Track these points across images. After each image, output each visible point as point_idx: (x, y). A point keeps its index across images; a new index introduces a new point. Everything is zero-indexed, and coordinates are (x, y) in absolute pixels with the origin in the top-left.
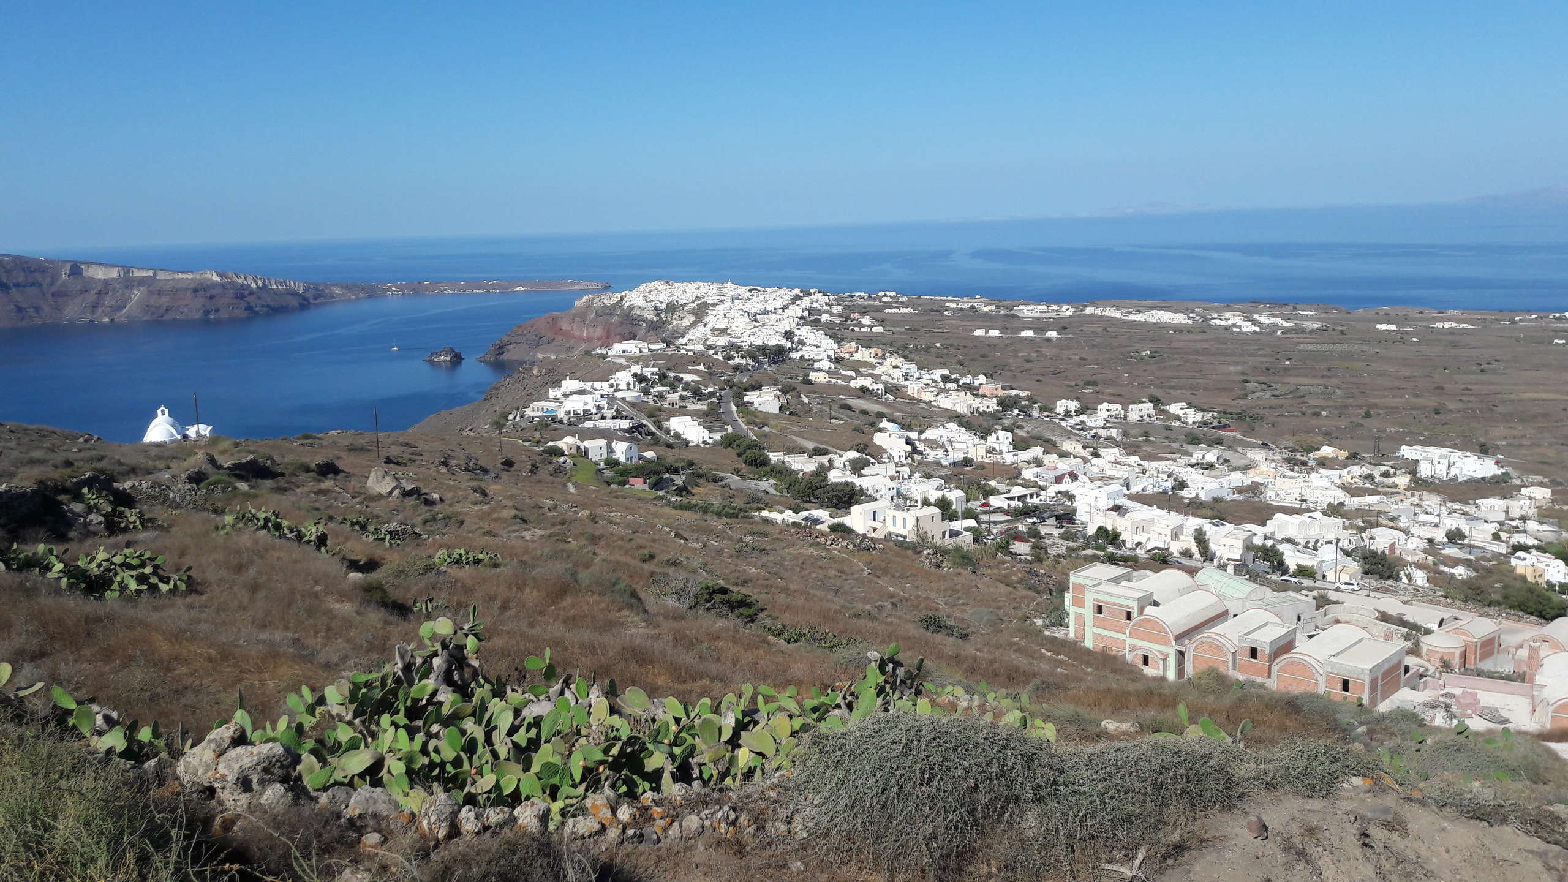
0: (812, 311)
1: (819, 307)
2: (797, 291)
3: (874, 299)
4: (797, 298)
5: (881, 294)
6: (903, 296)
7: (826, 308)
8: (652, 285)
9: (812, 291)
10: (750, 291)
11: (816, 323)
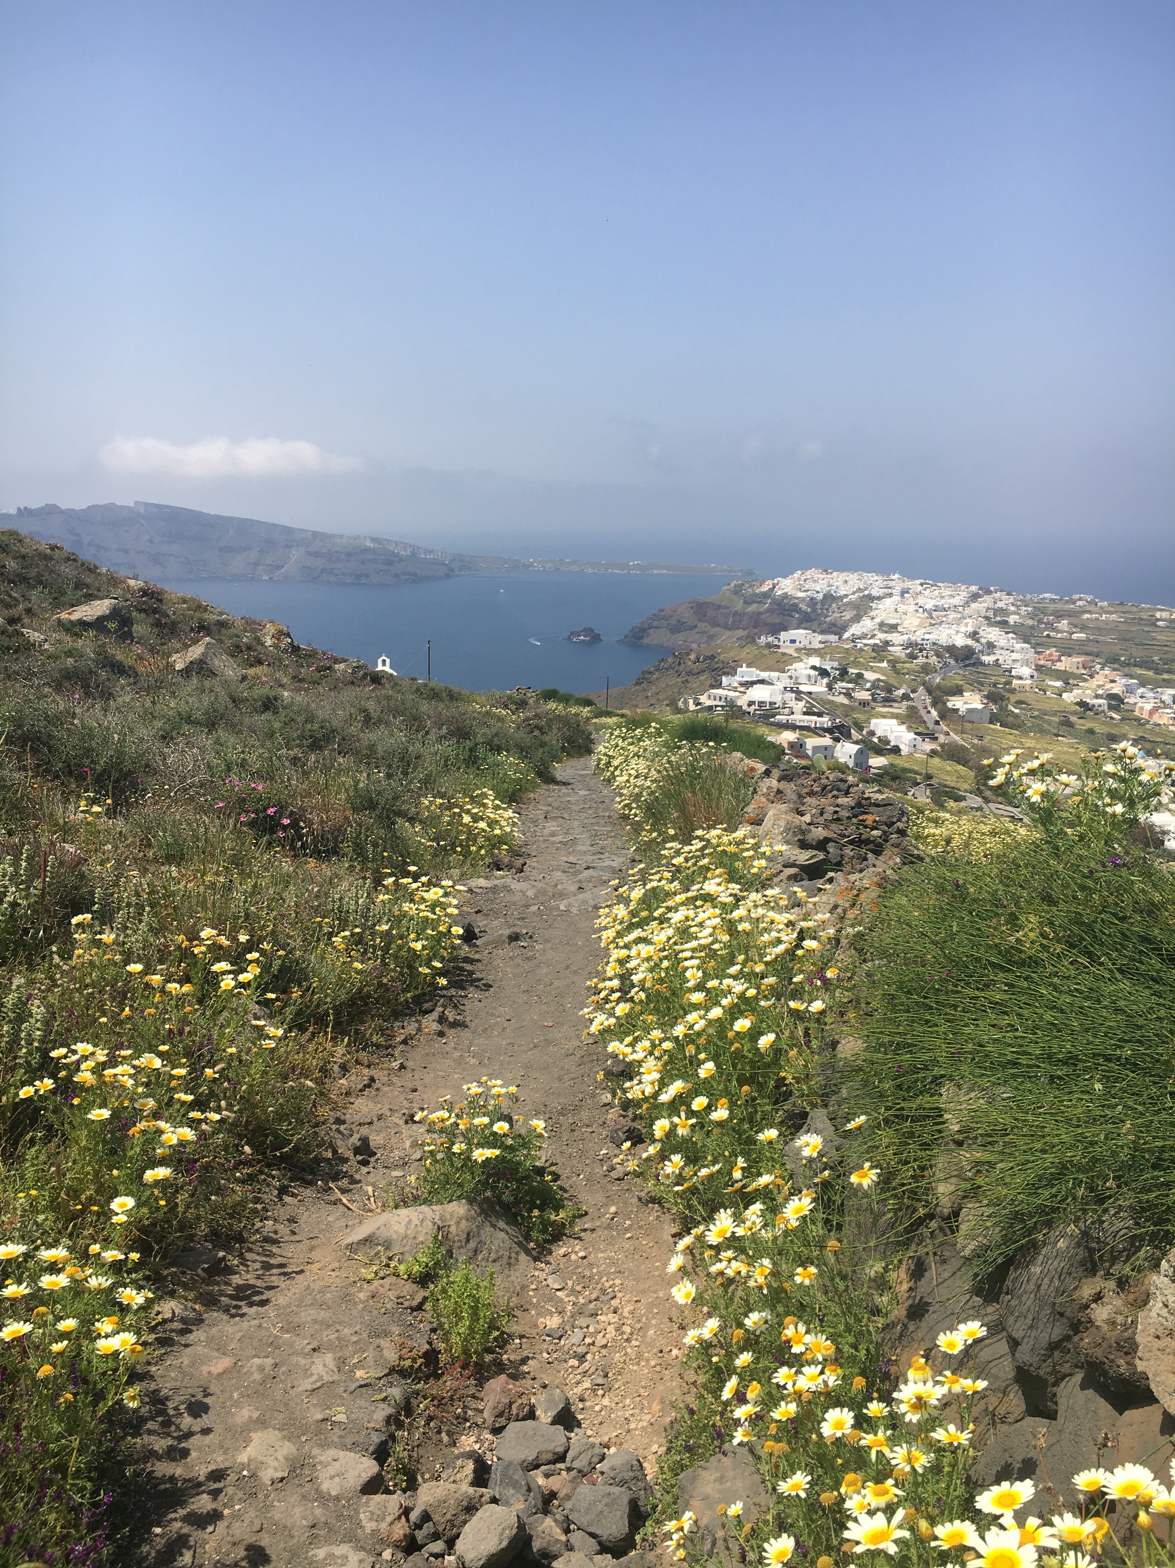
0: (998, 611)
1: (1004, 607)
2: (974, 588)
3: (1067, 602)
4: (975, 597)
5: (1077, 596)
6: (1102, 600)
7: (1012, 608)
8: (809, 573)
9: (992, 589)
10: (922, 584)
11: (1003, 624)
